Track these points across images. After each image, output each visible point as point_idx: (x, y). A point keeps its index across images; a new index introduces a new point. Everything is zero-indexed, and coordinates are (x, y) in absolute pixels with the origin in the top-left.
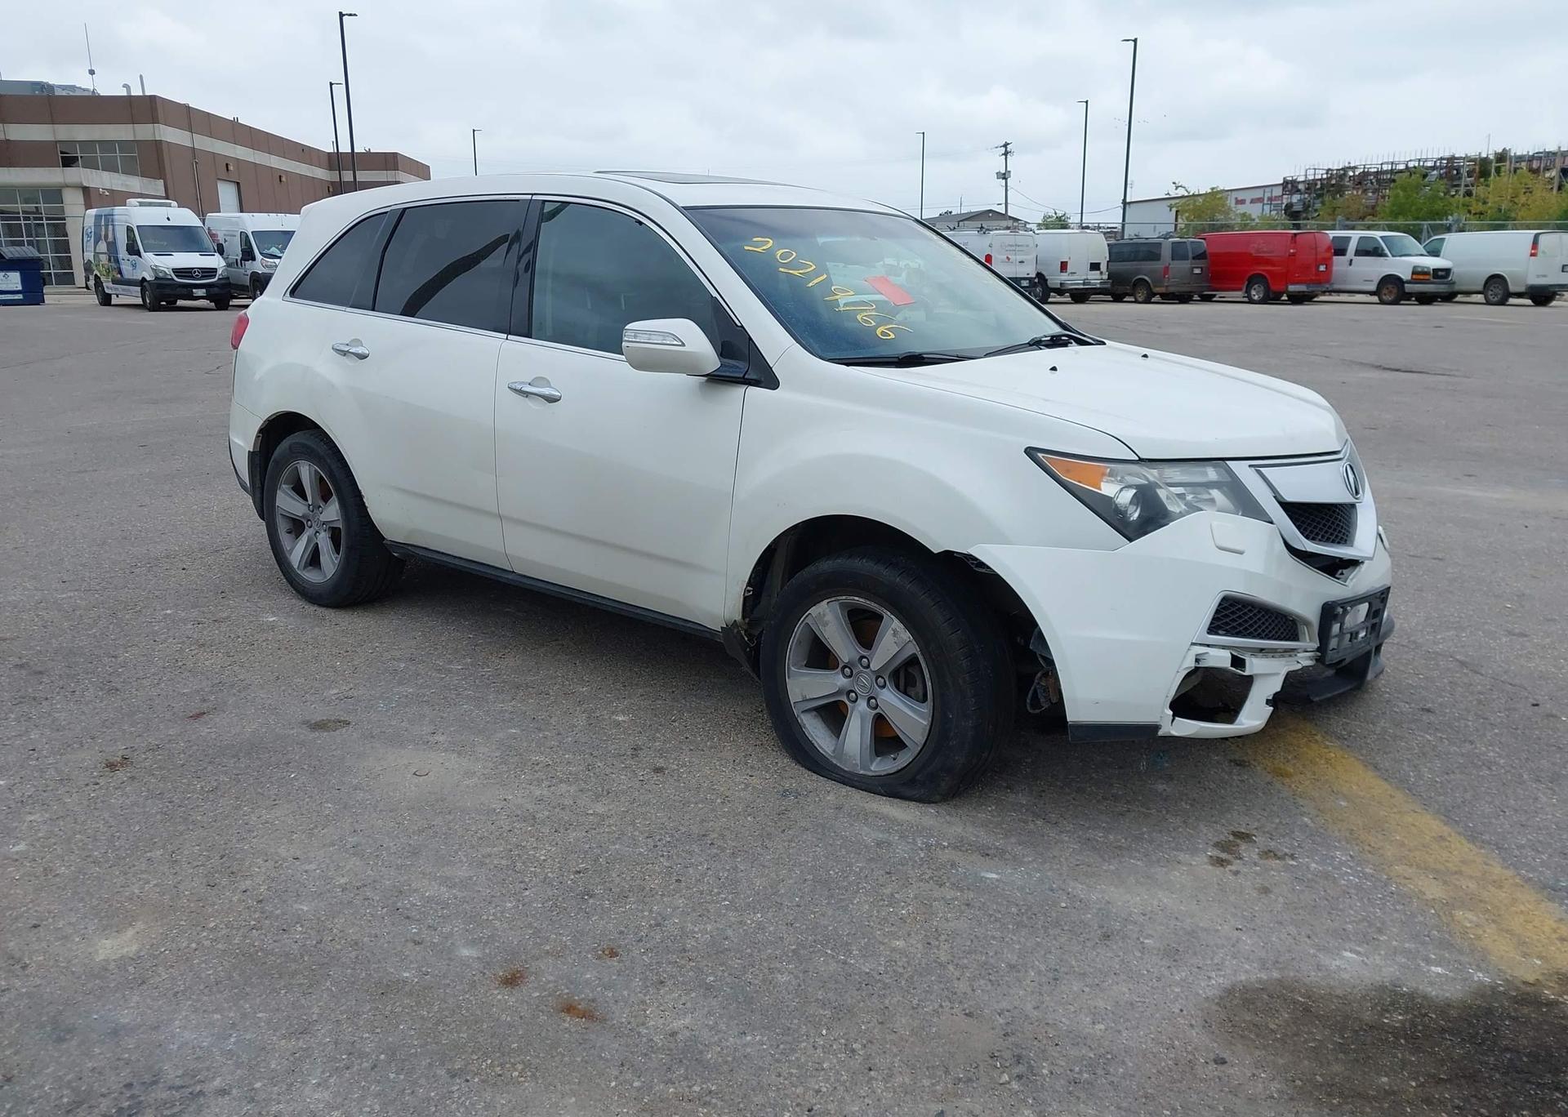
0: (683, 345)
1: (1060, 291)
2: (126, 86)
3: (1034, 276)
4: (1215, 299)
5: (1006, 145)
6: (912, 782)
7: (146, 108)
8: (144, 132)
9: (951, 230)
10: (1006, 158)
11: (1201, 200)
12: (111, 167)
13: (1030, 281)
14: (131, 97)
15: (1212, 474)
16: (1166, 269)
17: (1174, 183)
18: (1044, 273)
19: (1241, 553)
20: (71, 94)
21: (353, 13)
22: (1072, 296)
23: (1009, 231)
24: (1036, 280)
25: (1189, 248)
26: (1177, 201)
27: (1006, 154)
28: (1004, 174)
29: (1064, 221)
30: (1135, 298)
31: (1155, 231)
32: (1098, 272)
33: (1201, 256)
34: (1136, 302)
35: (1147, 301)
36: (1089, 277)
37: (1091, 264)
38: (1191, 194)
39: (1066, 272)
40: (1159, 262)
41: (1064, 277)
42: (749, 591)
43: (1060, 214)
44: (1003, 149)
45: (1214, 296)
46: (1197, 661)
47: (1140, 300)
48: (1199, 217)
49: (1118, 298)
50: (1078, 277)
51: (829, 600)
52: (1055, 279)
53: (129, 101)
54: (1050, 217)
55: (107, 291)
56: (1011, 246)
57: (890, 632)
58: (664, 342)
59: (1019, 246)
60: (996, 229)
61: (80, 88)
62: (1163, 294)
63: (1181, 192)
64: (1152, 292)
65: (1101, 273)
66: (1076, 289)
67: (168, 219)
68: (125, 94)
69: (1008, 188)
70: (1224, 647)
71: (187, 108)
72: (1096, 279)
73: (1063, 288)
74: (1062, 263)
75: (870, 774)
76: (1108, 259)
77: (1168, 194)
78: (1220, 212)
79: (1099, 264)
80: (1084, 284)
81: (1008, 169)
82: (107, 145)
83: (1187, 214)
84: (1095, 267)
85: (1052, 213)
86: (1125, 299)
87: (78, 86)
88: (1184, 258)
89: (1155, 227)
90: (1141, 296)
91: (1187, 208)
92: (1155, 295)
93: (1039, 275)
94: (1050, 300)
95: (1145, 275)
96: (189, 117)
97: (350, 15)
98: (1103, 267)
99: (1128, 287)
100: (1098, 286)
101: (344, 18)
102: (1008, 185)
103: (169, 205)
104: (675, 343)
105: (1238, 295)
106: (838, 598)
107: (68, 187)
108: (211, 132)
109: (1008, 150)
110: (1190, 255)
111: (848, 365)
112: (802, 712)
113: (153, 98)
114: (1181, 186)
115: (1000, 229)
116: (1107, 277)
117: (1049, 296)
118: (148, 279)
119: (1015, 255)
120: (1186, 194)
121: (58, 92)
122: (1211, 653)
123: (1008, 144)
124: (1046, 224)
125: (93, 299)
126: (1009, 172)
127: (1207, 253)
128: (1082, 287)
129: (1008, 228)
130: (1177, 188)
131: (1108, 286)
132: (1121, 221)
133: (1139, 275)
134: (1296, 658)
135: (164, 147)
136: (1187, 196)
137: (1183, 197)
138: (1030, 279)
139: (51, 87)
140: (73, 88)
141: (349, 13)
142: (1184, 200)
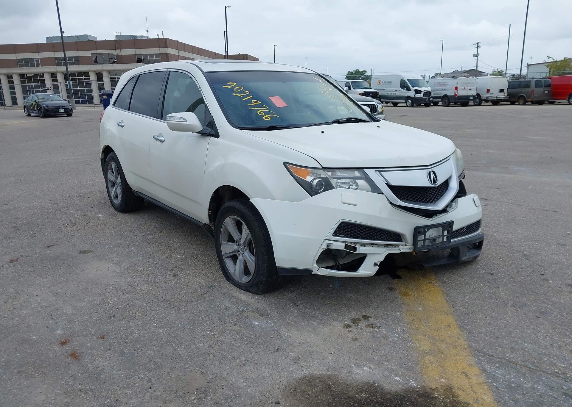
0: (187, 122)
1: (487, 101)
2: (158, 35)
3: (475, 95)
4: (555, 103)
5: (478, 44)
6: (252, 286)
7: (164, 42)
9: (442, 77)
10: (478, 49)
11: (559, 63)
13: (474, 97)
14: (159, 39)
15: (357, 174)
16: (533, 91)
17: (548, 56)
18: (480, 94)
19: (356, 205)
20: (142, 38)
21: (229, 6)
22: (492, 103)
23: (465, 78)
24: (476, 97)
25: (543, 82)
26: (549, 64)
27: (478, 47)
28: (477, 55)
29: (501, 73)
30: (519, 103)
31: (540, 76)
32: (503, 93)
33: (549, 86)
34: (519, 105)
35: (524, 104)
36: (499, 95)
37: (500, 90)
38: (555, 61)
39: (489, 93)
40: (529, 89)
41: (488, 95)
42: (210, 212)
43: (499, 70)
44: (477, 45)
45: (555, 102)
46: (328, 246)
47: (521, 104)
48: (558, 70)
49: (513, 103)
50: (495, 94)
51: (229, 217)
52: (484, 96)
53: (159, 40)
54: (495, 71)
56: (466, 83)
57: (244, 230)
58: (180, 121)
59: (469, 83)
60: (460, 77)
61: (145, 36)
62: (532, 101)
63: (551, 60)
64: (526, 101)
65: (505, 93)
66: (493, 100)
68: (157, 38)
69: (478, 60)
70: (342, 242)
71: (177, 42)
72: (502, 96)
73: (488, 100)
74: (487, 89)
75: (242, 282)
76: (508, 88)
77: (545, 61)
78: (568, 68)
79: (504, 90)
80: (496, 98)
81: (478, 53)
82: (151, 55)
83: (553, 69)
84: (502, 91)
85: (496, 70)
86: (516, 104)
87: (144, 36)
88: (541, 86)
89: (541, 74)
90: (521, 102)
91: (553, 66)
92: (527, 102)
93: (478, 94)
94: (482, 104)
95: (523, 94)
97: (229, 7)
98: (505, 91)
99: (516, 99)
100: (503, 98)
101: (227, 8)
102: (478, 59)
104: (184, 121)
105: (565, 101)
106: (232, 216)
108: (185, 50)
109: (479, 45)
110: (543, 86)
111: (241, 130)
112: (226, 258)
113: (166, 39)
114: (551, 58)
115: (462, 77)
116: (507, 95)
117: (482, 103)
119: (468, 87)
120: (553, 61)
121: (138, 38)
122: (334, 244)
123: (479, 43)
124: (493, 74)
126: (479, 54)
127: (551, 84)
128: (496, 99)
129: (465, 76)
130: (549, 59)
131: (507, 98)
132: (520, 72)
133: (522, 93)
134: (399, 248)
135: (169, 55)
136: (553, 62)
137: (551, 62)
138: (474, 96)
139: (136, 36)
140: (142, 36)
141: (228, 6)
142: (551, 63)
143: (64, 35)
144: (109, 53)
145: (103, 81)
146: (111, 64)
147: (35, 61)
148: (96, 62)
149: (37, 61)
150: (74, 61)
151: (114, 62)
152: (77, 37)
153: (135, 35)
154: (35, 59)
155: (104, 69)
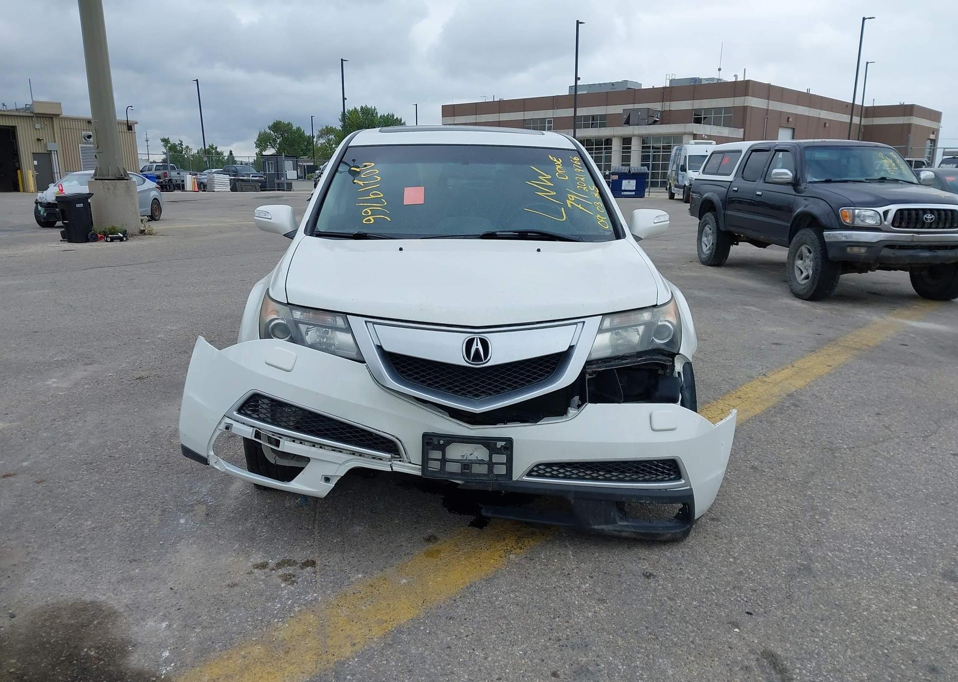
2: (736, 76)
7: (743, 88)
8: (738, 102)
12: (717, 123)
20: (711, 82)
53: (735, 83)
55: (673, 192)
67: (707, 151)
68: (734, 80)
71: (769, 86)
82: (718, 110)
96: (769, 91)
97: (870, 18)
101: (865, 21)
103: (711, 144)
107: (686, 134)
113: (748, 81)
118: (687, 185)
125: (667, 195)
135: (749, 110)
139: (700, 80)
140: (713, 79)
141: (869, 17)
143: (579, 83)
144: (649, 108)
145: (630, 152)
146: (650, 125)
147: (547, 123)
148: (627, 122)
149: (550, 122)
150: (599, 122)
151: (655, 122)
152: (613, 84)
153: (701, 77)
154: (547, 120)
155: (634, 133)
